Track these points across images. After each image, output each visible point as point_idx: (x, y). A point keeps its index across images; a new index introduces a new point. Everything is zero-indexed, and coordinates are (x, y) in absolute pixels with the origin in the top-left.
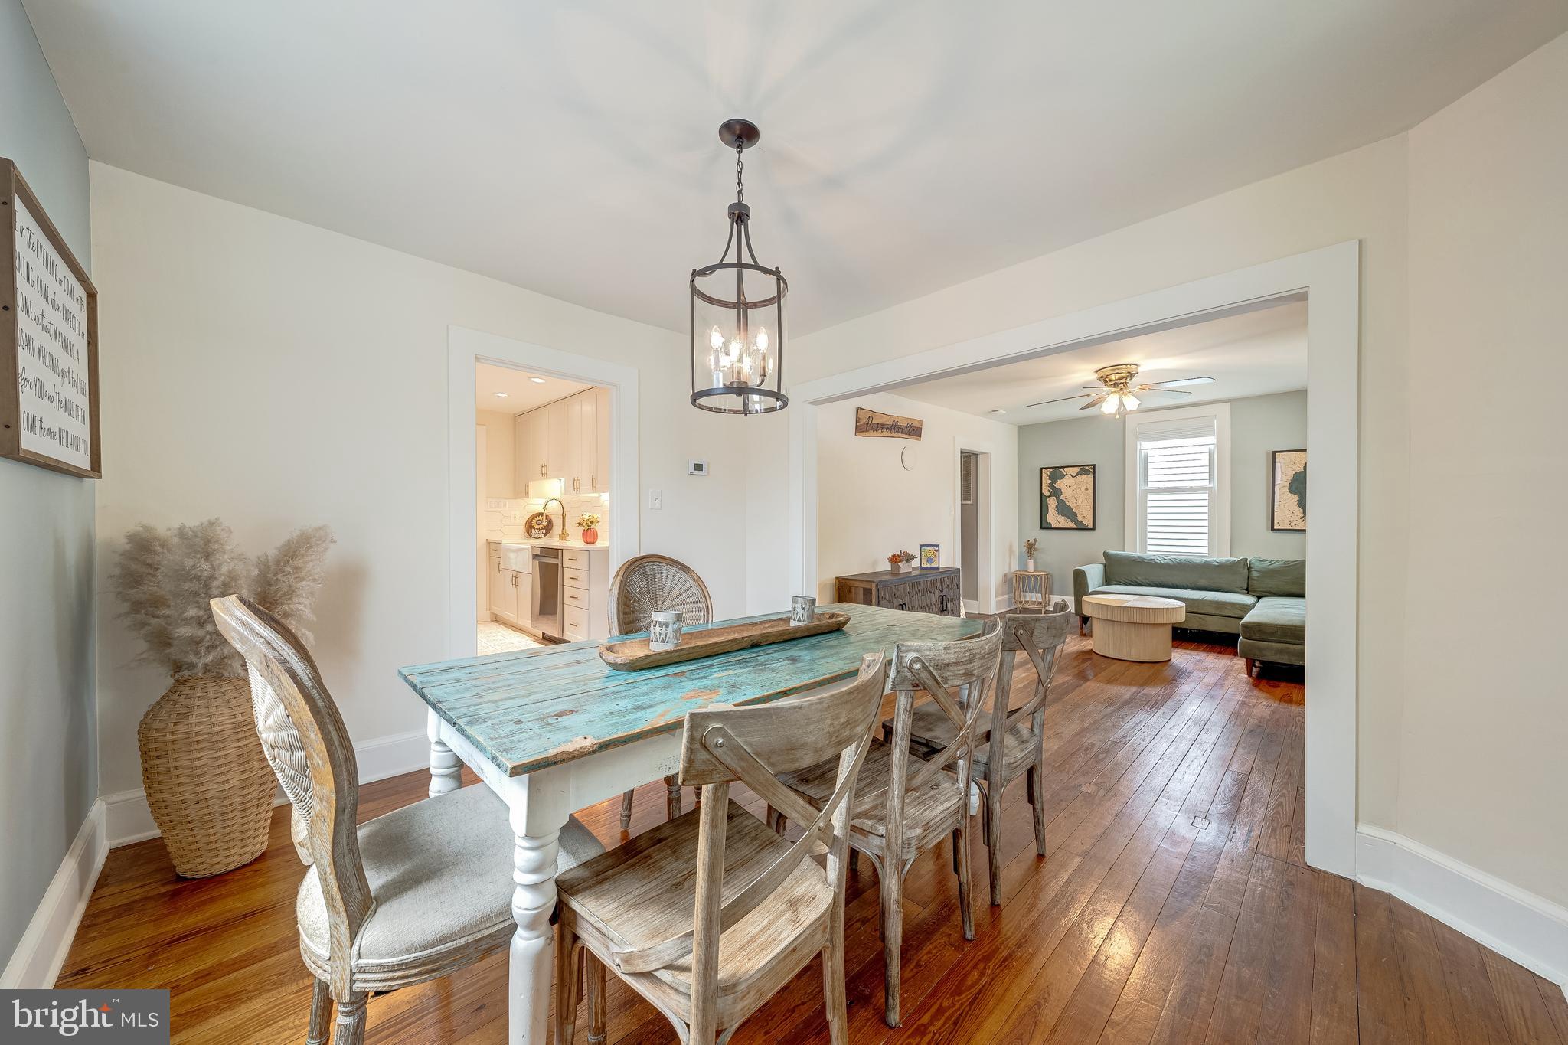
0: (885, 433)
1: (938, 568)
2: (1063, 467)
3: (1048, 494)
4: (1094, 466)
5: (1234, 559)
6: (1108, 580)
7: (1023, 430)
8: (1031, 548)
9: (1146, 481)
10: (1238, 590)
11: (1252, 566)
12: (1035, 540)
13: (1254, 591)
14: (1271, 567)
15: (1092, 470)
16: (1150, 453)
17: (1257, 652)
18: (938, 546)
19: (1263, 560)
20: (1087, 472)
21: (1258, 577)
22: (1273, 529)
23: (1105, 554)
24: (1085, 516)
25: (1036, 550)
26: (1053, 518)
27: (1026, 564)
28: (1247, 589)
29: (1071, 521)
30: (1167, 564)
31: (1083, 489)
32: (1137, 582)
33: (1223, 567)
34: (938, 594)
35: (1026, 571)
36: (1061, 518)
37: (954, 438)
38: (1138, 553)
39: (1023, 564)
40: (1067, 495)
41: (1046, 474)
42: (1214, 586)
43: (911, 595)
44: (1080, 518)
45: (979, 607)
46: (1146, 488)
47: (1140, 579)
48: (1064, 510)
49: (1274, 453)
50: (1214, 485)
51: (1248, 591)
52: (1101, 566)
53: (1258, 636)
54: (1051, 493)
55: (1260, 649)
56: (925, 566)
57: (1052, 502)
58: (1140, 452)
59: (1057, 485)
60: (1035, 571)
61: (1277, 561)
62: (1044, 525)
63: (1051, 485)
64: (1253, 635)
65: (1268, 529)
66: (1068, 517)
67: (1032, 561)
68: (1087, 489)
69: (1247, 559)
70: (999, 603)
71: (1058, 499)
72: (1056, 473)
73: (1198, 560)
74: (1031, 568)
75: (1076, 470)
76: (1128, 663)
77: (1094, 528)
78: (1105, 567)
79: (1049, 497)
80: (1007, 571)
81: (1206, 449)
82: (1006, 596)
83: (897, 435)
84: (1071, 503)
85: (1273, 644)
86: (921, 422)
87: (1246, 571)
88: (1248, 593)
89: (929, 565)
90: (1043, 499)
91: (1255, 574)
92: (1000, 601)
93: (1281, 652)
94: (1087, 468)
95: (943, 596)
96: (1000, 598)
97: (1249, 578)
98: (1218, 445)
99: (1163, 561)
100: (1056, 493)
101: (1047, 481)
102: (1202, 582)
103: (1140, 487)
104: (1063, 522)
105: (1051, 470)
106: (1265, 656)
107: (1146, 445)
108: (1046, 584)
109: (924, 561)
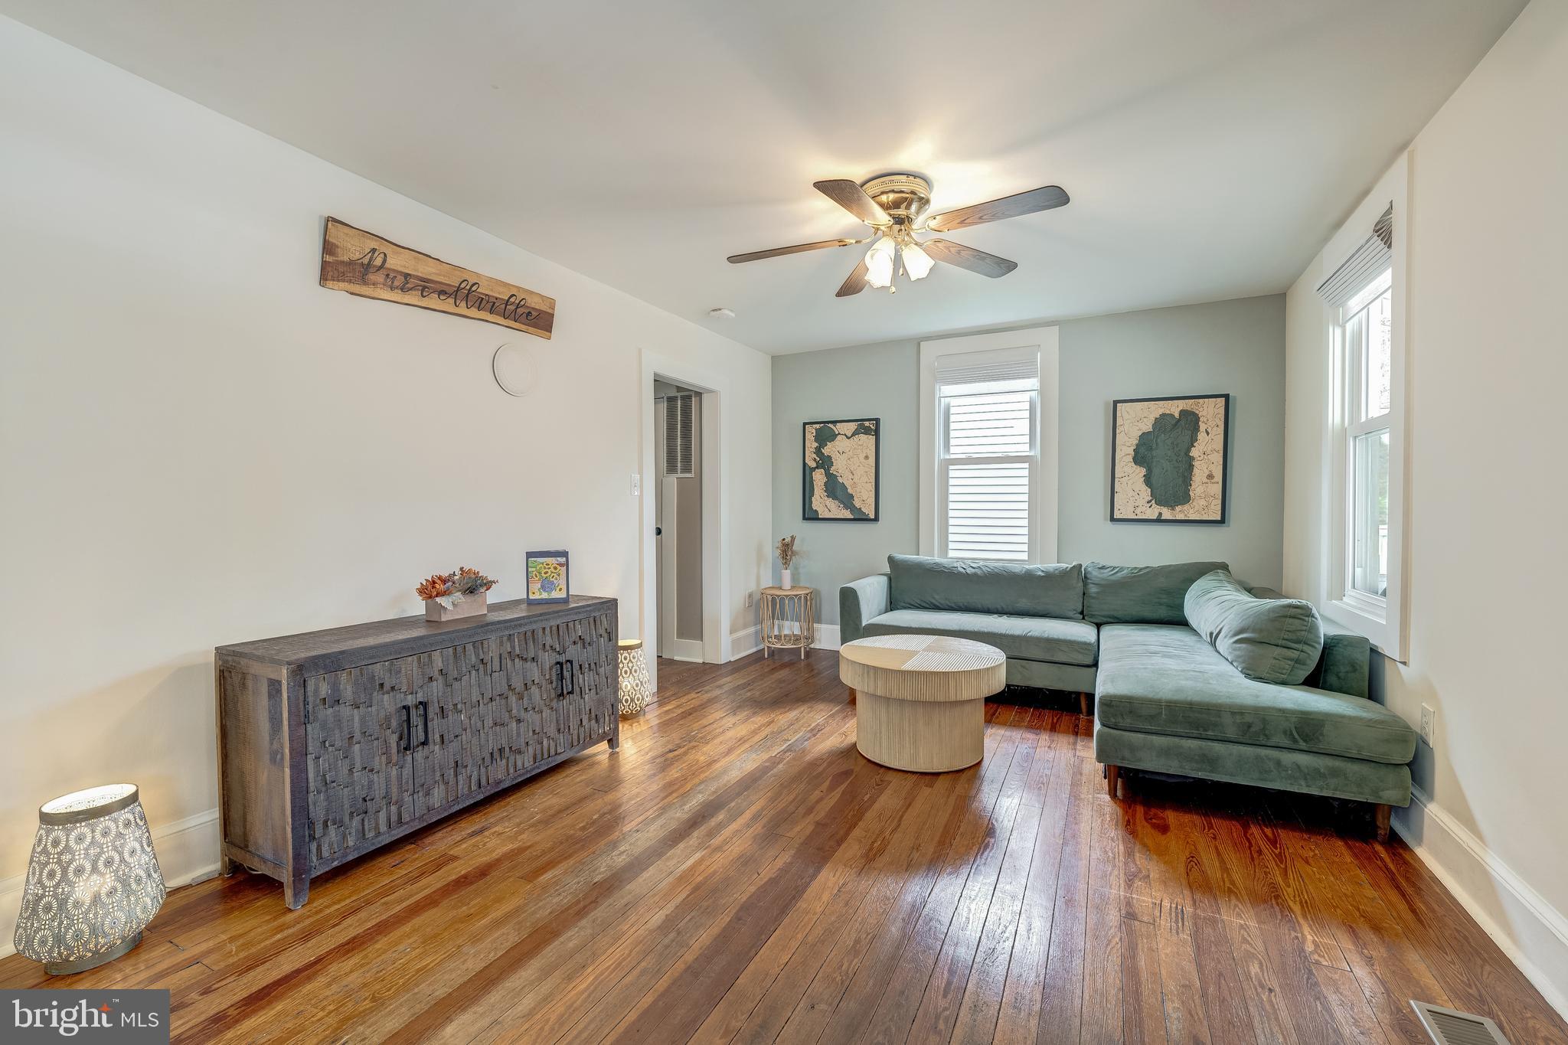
0: (433, 301)
1: (566, 601)
2: (834, 422)
3: (813, 464)
4: (877, 420)
5: (1064, 565)
6: (893, 603)
7: (778, 362)
8: (786, 550)
9: (947, 445)
10: (1071, 614)
11: (1088, 576)
12: (793, 538)
13: (1092, 616)
14: (1113, 578)
15: (870, 427)
16: (954, 402)
17: (1127, 754)
18: (565, 554)
19: (1103, 568)
20: (867, 431)
21: (1098, 593)
22: (1112, 519)
23: (891, 560)
24: (864, 500)
25: (794, 553)
26: (822, 503)
27: (781, 579)
28: (1082, 613)
29: (846, 507)
30: (975, 574)
31: (862, 456)
32: (935, 605)
33: (1052, 580)
34: (548, 659)
35: (780, 588)
36: (831, 503)
37: (640, 351)
38: (937, 559)
39: (777, 576)
40: (839, 466)
41: (811, 431)
42: (1040, 608)
43: (450, 678)
44: (857, 503)
45: (704, 655)
46: (947, 457)
47: (938, 599)
48: (834, 489)
49: (1116, 403)
50: (1036, 452)
51: (1083, 616)
52: (885, 579)
53: (1127, 722)
54: (817, 463)
55: (1132, 748)
56: (537, 596)
57: (819, 477)
58: (940, 401)
59: (826, 451)
60: (793, 588)
61: (1122, 569)
62: (810, 515)
63: (818, 451)
64: (1120, 720)
65: (1105, 519)
66: (841, 502)
67: (788, 571)
68: (867, 457)
69: (1081, 566)
70: (736, 644)
71: (829, 475)
72: (825, 433)
73: (1017, 568)
74: (787, 583)
75: (853, 426)
76: (915, 777)
77: (876, 519)
78: (890, 579)
79: (814, 469)
80: (752, 587)
81: (1026, 397)
82: (752, 630)
83: (473, 312)
84: (845, 479)
85: (1154, 737)
86: (552, 303)
87: (1081, 584)
88: (1083, 618)
89: (545, 595)
90: (807, 473)
91: (1093, 589)
92: (739, 639)
93: (1165, 752)
94: (867, 424)
95: (560, 664)
96: (741, 633)
97: (1084, 594)
98: (1043, 392)
99: (970, 571)
100: (825, 463)
101: (811, 445)
102: (1023, 604)
103: (940, 454)
104: (835, 509)
105: (818, 426)
106: (1140, 760)
107: (947, 390)
108: (810, 608)
109: (536, 586)
